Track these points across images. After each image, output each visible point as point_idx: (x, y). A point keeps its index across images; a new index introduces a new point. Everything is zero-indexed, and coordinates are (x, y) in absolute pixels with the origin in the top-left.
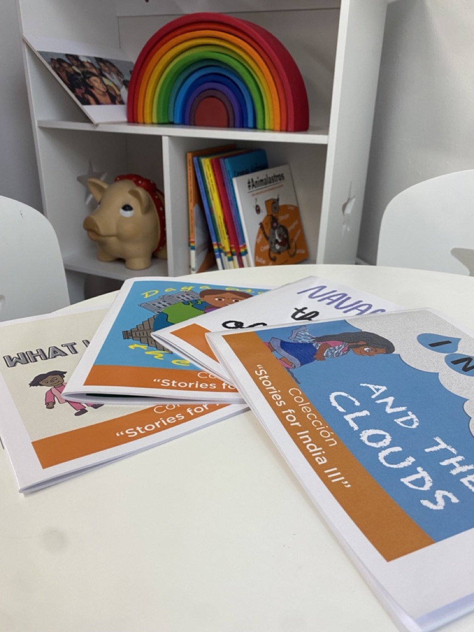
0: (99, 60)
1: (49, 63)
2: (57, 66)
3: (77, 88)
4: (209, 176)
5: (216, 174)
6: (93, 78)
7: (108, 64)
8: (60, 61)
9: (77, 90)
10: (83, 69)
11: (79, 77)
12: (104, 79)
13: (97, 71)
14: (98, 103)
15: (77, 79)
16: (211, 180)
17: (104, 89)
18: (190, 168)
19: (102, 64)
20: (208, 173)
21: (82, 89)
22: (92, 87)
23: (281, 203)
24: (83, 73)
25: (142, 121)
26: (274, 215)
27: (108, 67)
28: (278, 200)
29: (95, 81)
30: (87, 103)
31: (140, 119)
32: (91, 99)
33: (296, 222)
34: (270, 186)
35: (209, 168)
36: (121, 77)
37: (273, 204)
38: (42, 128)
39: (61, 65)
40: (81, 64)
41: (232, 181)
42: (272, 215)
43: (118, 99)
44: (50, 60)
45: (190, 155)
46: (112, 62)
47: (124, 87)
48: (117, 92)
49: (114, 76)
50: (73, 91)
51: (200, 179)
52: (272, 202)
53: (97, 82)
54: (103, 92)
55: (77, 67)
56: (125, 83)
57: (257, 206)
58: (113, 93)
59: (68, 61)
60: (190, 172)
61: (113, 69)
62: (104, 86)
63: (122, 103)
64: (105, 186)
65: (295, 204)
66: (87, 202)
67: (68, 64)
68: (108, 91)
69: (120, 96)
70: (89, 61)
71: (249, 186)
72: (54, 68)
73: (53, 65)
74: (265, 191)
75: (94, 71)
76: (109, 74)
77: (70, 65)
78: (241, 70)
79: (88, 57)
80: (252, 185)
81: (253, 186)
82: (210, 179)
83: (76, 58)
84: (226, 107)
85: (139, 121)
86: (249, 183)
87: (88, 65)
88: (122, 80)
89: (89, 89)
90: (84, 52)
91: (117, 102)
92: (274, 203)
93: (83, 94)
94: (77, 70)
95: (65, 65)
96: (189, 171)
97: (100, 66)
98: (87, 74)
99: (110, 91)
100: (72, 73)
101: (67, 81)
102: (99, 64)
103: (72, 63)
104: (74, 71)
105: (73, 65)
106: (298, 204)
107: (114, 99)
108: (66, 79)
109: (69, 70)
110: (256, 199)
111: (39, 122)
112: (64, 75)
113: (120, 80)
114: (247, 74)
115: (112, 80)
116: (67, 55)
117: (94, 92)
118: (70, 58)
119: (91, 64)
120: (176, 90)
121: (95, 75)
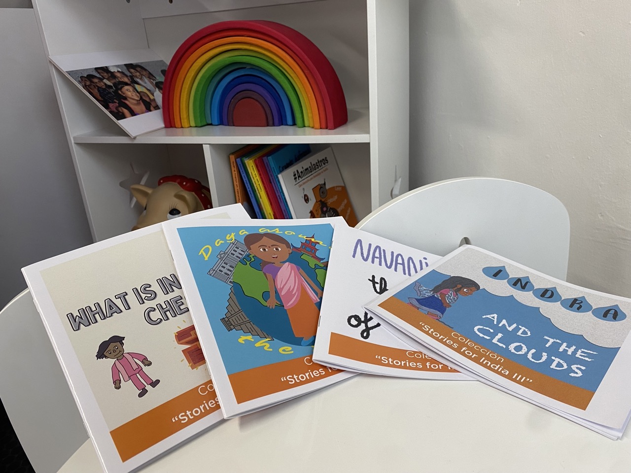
0: (129, 66)
1: (80, 82)
2: (88, 83)
3: (110, 103)
4: (254, 176)
5: (261, 173)
6: (126, 87)
7: (139, 69)
8: (90, 77)
9: (111, 105)
10: (114, 81)
11: (111, 90)
12: (137, 86)
13: (129, 80)
14: (133, 114)
15: (110, 93)
16: (257, 180)
17: (138, 97)
18: (234, 169)
19: (132, 70)
20: (253, 174)
21: (115, 102)
22: (125, 98)
23: (328, 187)
24: (115, 84)
25: (180, 126)
26: (323, 200)
27: (139, 72)
28: (325, 184)
29: (128, 91)
30: (123, 117)
31: (177, 123)
32: (126, 111)
33: (346, 201)
34: (314, 173)
35: (253, 169)
36: (153, 80)
37: (320, 190)
38: (77, 144)
39: (92, 82)
40: (112, 75)
41: (278, 177)
42: (321, 201)
43: (153, 104)
44: (80, 79)
45: (232, 158)
46: (142, 65)
47: (157, 89)
48: (152, 97)
49: (146, 80)
50: (107, 107)
51: (245, 179)
52: (319, 187)
53: (130, 91)
54: (137, 100)
55: (108, 79)
56: (158, 85)
57: (305, 195)
58: (148, 100)
59: (98, 75)
60: (235, 173)
61: (144, 73)
62: (138, 94)
63: (157, 108)
64: (149, 191)
65: (343, 185)
66: (132, 206)
67: (99, 78)
68: (141, 98)
69: (154, 100)
70: (120, 70)
71: (295, 179)
72: (85, 87)
73: (83, 84)
74: (311, 179)
75: (126, 80)
76: (141, 79)
77: (101, 80)
78: (274, 72)
79: (118, 66)
80: (297, 176)
81: (299, 177)
82: (255, 179)
83: (105, 69)
84: (263, 107)
85: (176, 126)
86: (295, 175)
87: (118, 75)
88: (154, 82)
89: (122, 100)
90: (113, 61)
91: (152, 108)
92: (321, 188)
93: (117, 108)
94: (108, 83)
95: (96, 80)
96: (233, 173)
97: (131, 73)
98: (120, 85)
99: (144, 98)
100: (104, 87)
101: (100, 98)
102: (129, 71)
103: (102, 76)
104: (105, 84)
105: (104, 78)
106: (345, 184)
107: (149, 106)
108: (98, 95)
109: (101, 85)
110: (304, 189)
111: (74, 138)
112: (96, 91)
113: (152, 83)
114: (280, 75)
115: (145, 85)
116: (96, 69)
117: (126, 102)
118: (100, 71)
119: (122, 73)
120: (211, 93)
121: (127, 84)
